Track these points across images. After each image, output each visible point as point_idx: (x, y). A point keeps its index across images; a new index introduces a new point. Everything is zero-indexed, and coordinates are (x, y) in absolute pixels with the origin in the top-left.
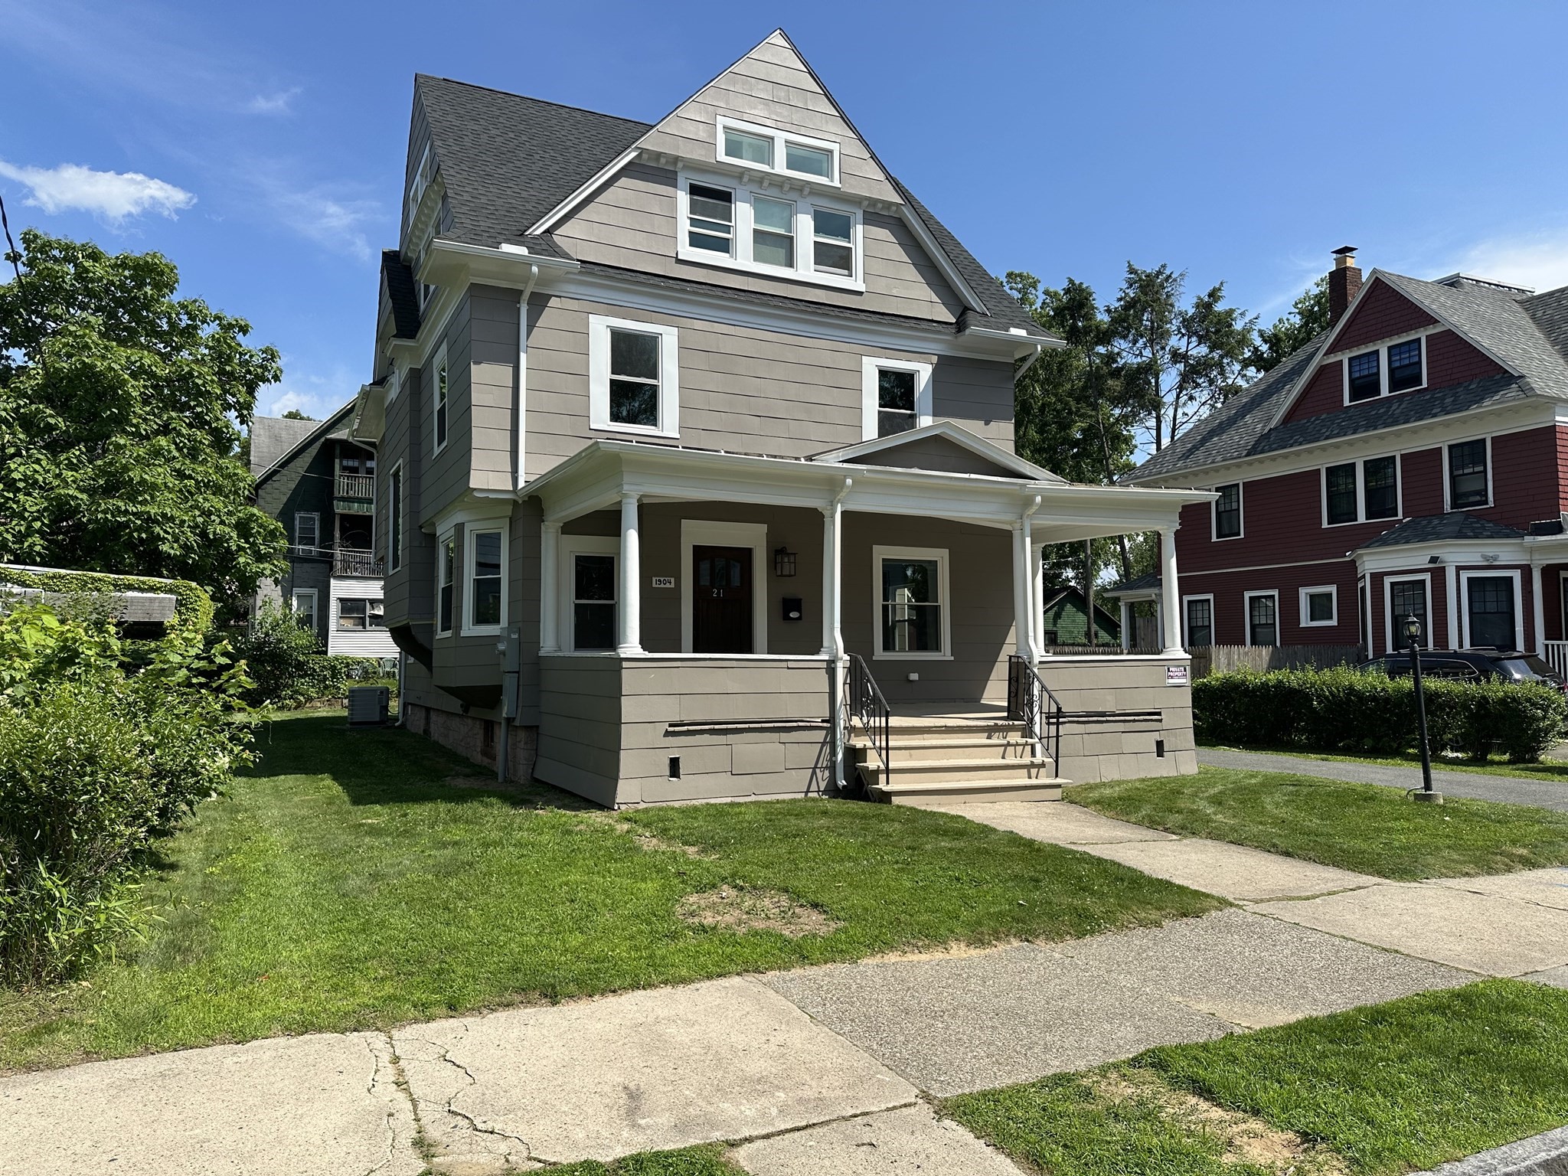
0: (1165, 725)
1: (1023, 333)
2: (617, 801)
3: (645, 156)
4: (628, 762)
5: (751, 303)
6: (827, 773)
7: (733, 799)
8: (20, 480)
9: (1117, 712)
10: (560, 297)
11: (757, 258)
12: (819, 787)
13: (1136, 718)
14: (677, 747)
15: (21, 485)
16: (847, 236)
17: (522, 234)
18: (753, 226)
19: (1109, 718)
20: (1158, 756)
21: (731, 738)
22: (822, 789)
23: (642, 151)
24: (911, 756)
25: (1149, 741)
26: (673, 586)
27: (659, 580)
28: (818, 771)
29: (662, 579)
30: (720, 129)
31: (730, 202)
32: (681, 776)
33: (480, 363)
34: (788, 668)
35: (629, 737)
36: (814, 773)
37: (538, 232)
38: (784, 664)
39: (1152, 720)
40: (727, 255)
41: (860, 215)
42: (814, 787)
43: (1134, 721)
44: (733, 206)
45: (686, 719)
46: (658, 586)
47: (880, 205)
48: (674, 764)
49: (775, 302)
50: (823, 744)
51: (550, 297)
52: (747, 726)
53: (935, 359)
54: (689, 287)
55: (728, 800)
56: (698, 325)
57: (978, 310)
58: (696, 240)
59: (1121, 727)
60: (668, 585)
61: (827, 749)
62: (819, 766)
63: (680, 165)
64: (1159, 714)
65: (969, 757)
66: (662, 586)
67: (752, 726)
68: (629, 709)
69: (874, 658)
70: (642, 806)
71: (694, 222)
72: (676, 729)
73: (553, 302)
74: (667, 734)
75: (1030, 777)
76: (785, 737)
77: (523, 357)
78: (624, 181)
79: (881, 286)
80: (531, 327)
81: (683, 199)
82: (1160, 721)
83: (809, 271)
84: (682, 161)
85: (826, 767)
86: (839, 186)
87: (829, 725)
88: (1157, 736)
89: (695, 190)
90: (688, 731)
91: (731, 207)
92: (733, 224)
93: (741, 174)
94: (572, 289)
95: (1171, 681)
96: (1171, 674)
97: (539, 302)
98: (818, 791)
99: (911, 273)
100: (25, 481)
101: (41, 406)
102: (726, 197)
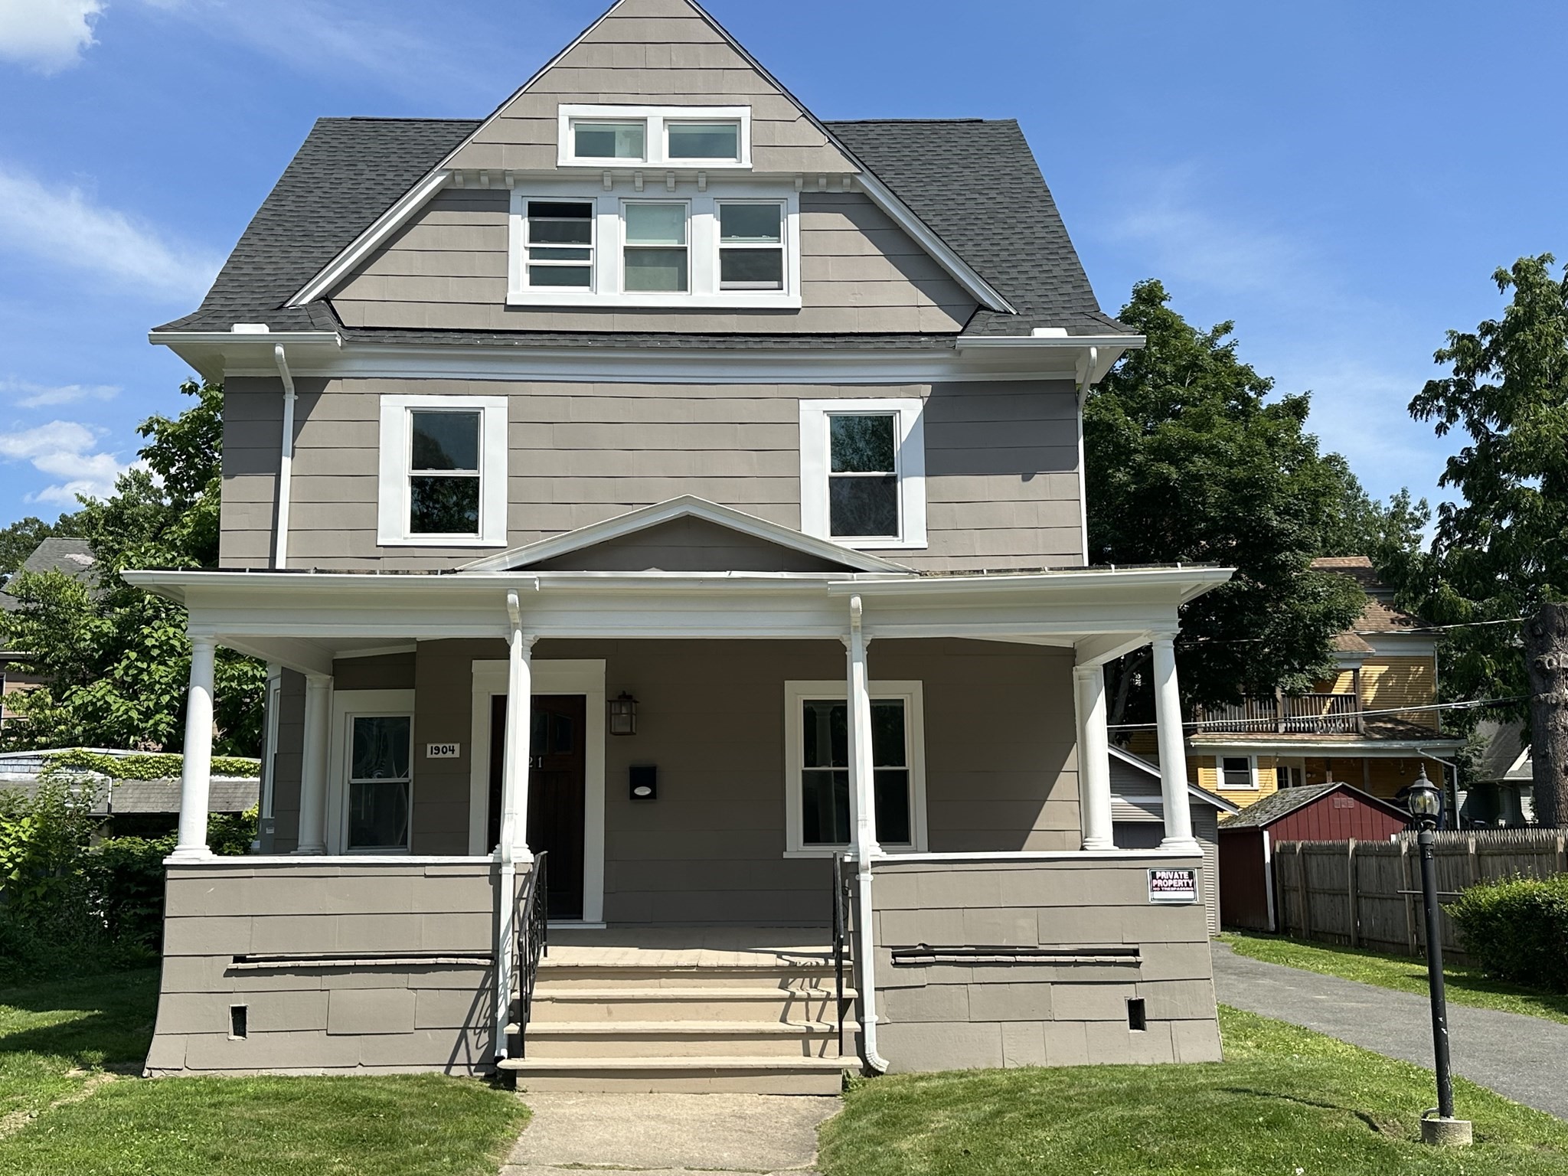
0: (1144, 972)
1: (1060, 333)
2: (148, 1065)
3: (459, 178)
4: (169, 1011)
5: (612, 348)
6: (485, 1037)
7: (326, 1071)
8: (154, 646)
9: (1041, 948)
10: (341, 378)
11: (630, 285)
12: (469, 1059)
13: (1080, 959)
14: (245, 991)
15: (155, 652)
16: (775, 232)
17: (281, 307)
18: (624, 242)
19: (1019, 958)
20: (1133, 1027)
21: (328, 980)
22: (475, 1060)
23: (454, 173)
24: (610, 1013)
25: (1115, 1000)
26: (457, 754)
27: (437, 749)
28: (470, 1033)
29: (441, 746)
30: (563, 122)
31: (590, 216)
32: (247, 1034)
33: (233, 476)
34: (426, 876)
35: (172, 974)
36: (463, 1036)
37: (306, 301)
38: (420, 871)
39: (1115, 964)
40: (586, 288)
41: (794, 200)
42: (461, 1058)
43: (1076, 964)
44: (593, 221)
45: (261, 951)
46: (434, 756)
47: (823, 181)
48: (239, 1015)
49: (652, 342)
50: (481, 991)
51: (327, 380)
52: (351, 962)
53: (927, 390)
54: (517, 341)
55: (319, 1072)
56: (536, 388)
57: (996, 308)
58: (539, 277)
59: (1051, 974)
60: (449, 755)
61: (486, 1000)
62: (472, 1024)
63: (510, 180)
64: (1136, 953)
65: (717, 1017)
66: (441, 755)
67: (359, 962)
68: (175, 936)
69: (786, 855)
70: (186, 1074)
71: (534, 253)
72: (243, 966)
73: (331, 386)
74: (230, 973)
75: (807, 1054)
76: (415, 979)
77: (286, 463)
78: (433, 217)
79: (825, 295)
80: (299, 424)
81: (519, 226)
82: (1137, 964)
83: (711, 289)
84: (510, 175)
85: (484, 1028)
86: (750, 166)
87: (488, 962)
88: (1131, 993)
89: (536, 210)
90: (259, 968)
91: (590, 223)
92: (593, 245)
93: (597, 177)
94: (358, 367)
95: (1158, 895)
96: (1160, 883)
97: (310, 389)
98: (469, 1065)
99: (886, 269)
100: (160, 647)
101: (186, 559)
102: (585, 211)
